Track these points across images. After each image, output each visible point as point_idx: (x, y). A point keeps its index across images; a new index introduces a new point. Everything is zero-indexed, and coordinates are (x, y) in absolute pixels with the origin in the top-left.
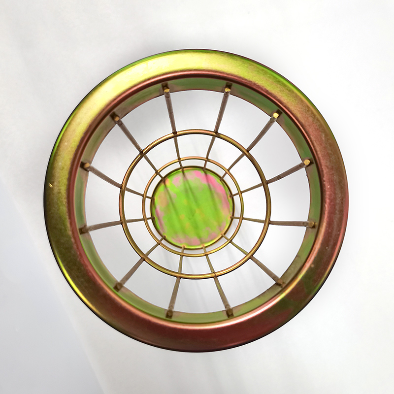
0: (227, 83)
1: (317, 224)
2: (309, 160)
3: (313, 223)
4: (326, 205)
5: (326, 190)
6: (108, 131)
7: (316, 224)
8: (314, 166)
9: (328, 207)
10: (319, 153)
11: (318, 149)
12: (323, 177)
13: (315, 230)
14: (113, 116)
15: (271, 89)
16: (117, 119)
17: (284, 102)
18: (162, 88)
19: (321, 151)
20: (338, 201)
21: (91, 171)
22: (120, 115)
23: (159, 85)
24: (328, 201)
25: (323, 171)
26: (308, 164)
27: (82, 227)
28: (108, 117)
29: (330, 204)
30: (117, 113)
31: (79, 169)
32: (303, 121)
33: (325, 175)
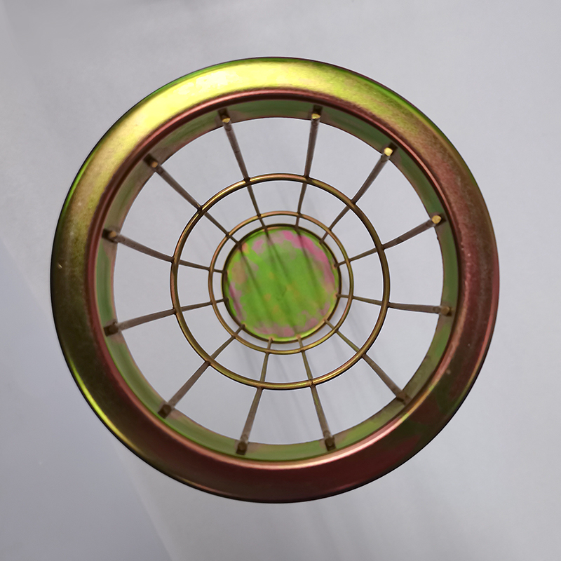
0: (315, 106)
1: (454, 309)
2: (440, 216)
3: (448, 309)
4: (466, 283)
5: (466, 259)
6: (143, 182)
7: (452, 309)
8: (447, 224)
9: (469, 285)
10: (453, 205)
11: (452, 200)
12: (461, 241)
13: (451, 319)
14: (149, 160)
15: (379, 114)
16: (155, 165)
17: (400, 131)
18: (218, 117)
19: (456, 202)
20: (483, 275)
21: (120, 242)
22: (158, 159)
23: (215, 113)
24: (468, 276)
25: (460, 232)
26: (438, 222)
27: (109, 324)
28: (141, 162)
29: (471, 280)
30: (154, 156)
31: (101, 240)
32: (428, 159)
33: (464, 238)
